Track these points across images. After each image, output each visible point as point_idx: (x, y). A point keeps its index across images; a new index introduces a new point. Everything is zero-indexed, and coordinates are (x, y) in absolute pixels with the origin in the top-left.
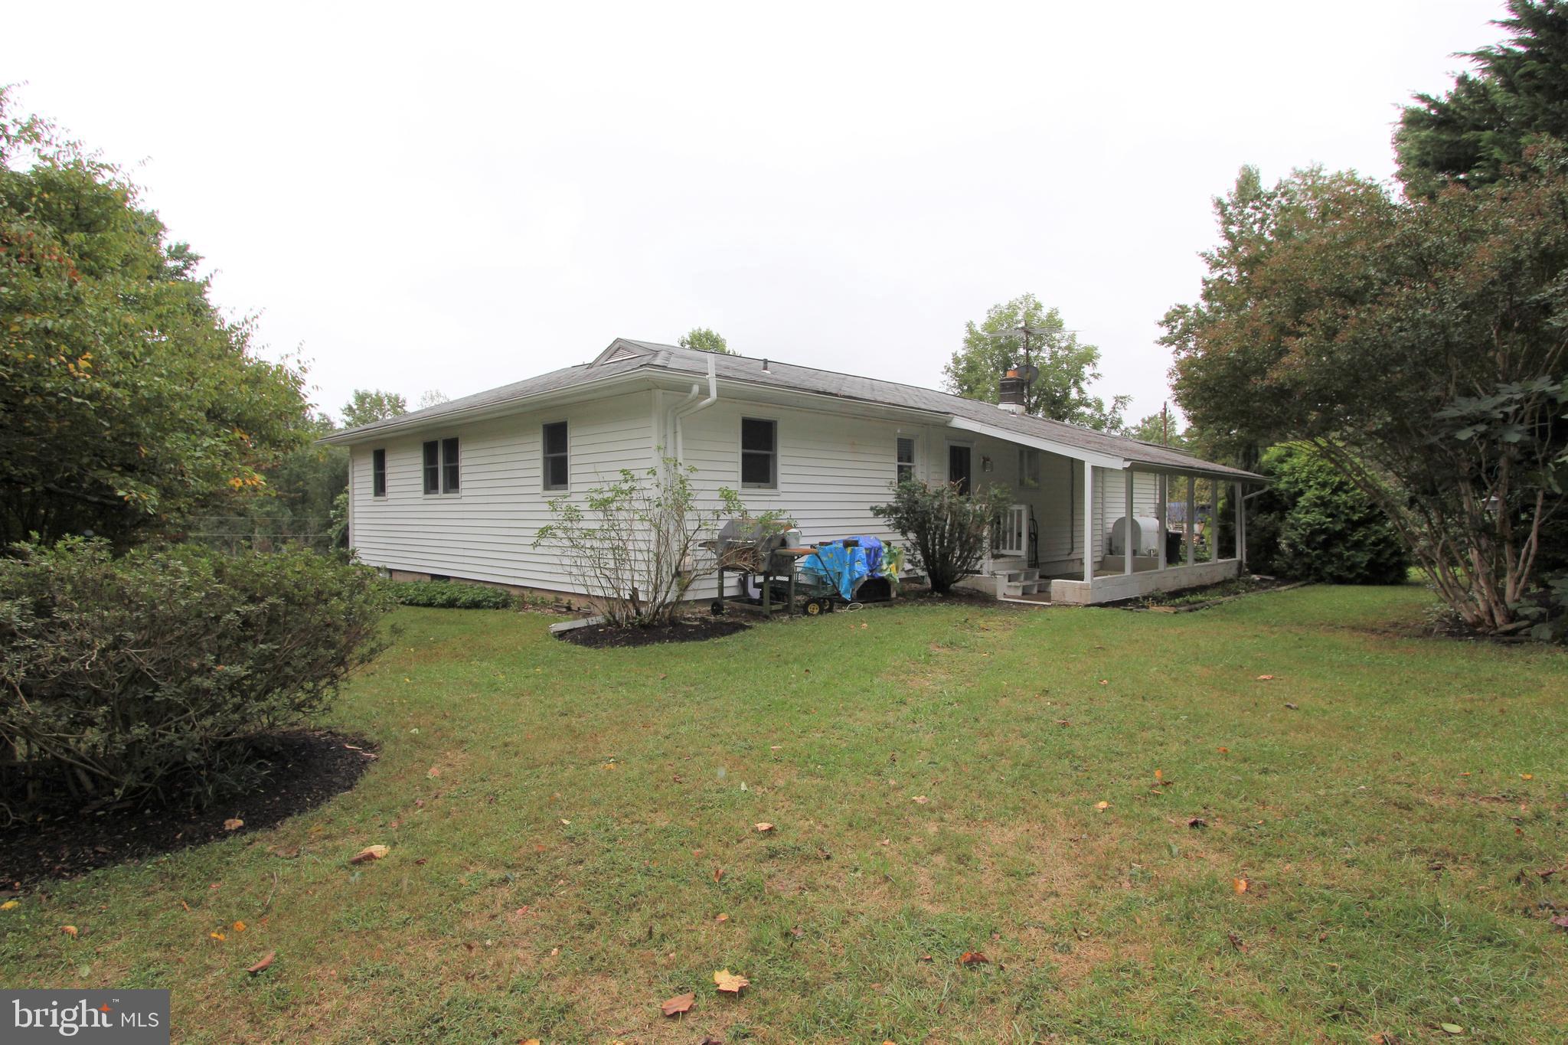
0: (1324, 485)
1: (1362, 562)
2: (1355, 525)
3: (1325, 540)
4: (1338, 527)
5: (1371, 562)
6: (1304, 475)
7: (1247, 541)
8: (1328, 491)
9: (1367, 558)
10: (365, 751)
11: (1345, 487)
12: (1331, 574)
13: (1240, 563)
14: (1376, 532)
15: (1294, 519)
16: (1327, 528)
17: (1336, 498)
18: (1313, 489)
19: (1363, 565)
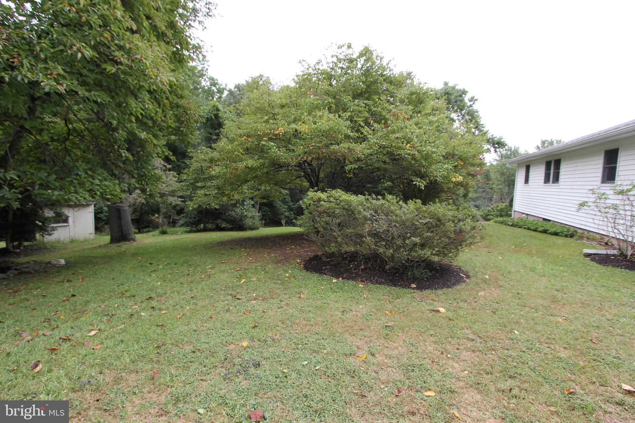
10: (466, 278)
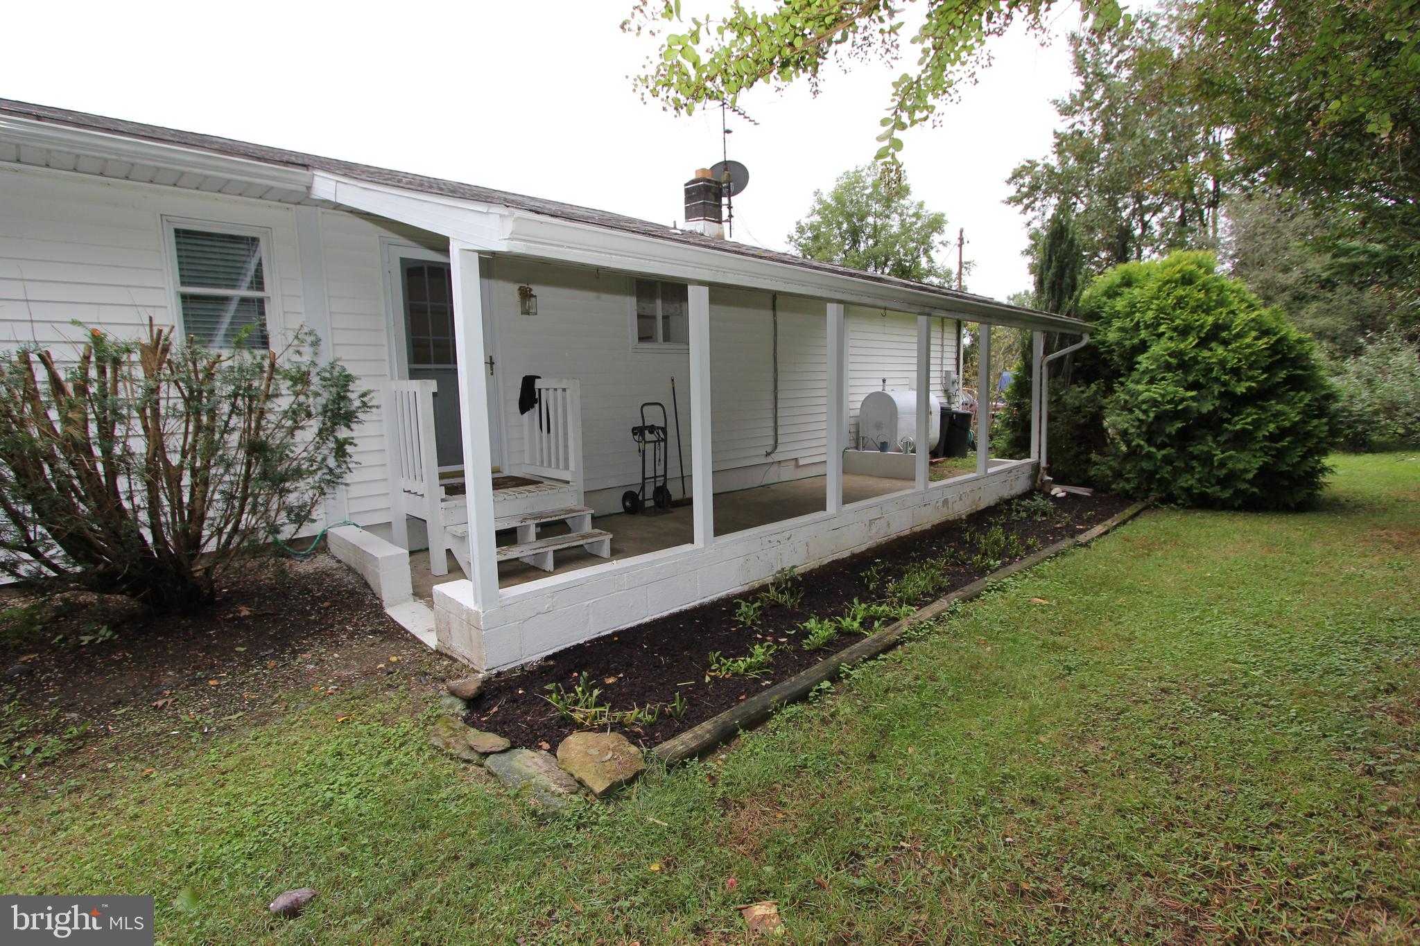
0: (1184, 332)
1: (1245, 471)
2: (1236, 403)
3: (1180, 431)
4: (1207, 407)
5: (1263, 470)
6: (1150, 314)
7: (1049, 430)
8: (1192, 340)
9: (1257, 463)
11: (1224, 334)
12: (1188, 490)
13: (1036, 467)
14: (1277, 415)
15: (1129, 392)
16: (1186, 409)
17: (1206, 353)
18: (1164, 340)
19: (1250, 476)
